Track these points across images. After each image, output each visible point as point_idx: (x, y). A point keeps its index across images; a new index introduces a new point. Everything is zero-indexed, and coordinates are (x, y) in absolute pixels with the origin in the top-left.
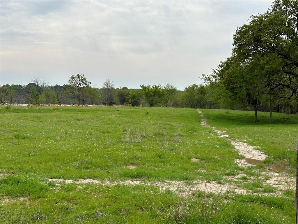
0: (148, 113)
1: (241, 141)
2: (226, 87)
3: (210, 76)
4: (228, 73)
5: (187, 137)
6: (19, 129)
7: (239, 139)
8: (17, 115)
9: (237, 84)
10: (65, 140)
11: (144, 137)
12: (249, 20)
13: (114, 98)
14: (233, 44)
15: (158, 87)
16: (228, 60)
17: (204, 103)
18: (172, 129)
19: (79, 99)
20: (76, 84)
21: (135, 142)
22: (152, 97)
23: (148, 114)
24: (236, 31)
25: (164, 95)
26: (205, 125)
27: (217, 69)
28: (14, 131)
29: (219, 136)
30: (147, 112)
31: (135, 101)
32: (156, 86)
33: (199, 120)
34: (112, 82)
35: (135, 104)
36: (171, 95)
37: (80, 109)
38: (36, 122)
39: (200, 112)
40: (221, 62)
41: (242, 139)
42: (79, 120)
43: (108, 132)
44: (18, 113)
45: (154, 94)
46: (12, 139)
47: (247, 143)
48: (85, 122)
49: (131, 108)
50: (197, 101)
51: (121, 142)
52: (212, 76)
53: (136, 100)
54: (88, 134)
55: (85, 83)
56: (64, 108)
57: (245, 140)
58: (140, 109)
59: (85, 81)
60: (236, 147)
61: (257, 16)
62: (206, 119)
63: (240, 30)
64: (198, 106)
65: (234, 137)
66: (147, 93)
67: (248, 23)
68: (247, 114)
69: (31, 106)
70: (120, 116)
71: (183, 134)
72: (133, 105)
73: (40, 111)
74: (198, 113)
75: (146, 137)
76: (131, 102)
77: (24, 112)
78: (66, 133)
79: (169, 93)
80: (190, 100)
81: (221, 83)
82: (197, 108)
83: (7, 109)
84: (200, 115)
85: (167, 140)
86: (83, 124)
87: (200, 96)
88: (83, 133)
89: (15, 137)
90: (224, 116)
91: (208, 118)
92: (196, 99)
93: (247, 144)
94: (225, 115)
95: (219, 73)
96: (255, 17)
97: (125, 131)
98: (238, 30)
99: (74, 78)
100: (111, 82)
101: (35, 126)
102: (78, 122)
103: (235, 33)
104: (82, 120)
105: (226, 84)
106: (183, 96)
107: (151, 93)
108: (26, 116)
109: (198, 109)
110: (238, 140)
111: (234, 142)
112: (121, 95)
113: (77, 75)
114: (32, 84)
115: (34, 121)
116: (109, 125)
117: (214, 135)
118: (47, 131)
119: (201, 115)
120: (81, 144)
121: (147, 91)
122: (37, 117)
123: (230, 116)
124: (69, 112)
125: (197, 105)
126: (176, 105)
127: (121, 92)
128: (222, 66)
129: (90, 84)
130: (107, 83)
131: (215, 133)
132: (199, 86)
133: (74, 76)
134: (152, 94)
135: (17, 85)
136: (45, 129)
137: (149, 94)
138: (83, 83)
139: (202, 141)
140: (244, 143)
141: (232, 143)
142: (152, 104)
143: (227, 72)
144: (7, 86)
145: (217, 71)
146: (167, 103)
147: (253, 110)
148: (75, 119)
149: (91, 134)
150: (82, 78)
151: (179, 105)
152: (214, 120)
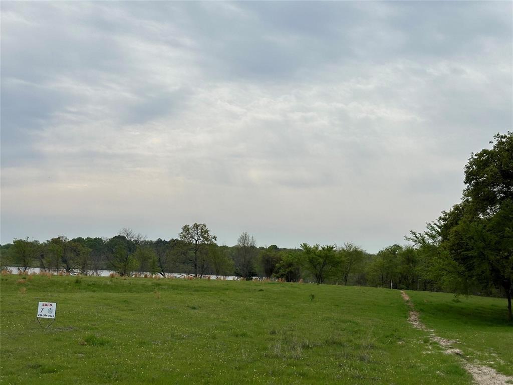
0: (313, 296)
1: (485, 365)
2: (454, 257)
3: (424, 235)
4: (456, 231)
5: (385, 350)
6: (95, 325)
7: (481, 358)
8: (92, 297)
9: (474, 250)
10: (170, 349)
11: (306, 347)
12: (492, 143)
13: (255, 266)
14: (464, 182)
15: (332, 248)
16: (457, 208)
17: (413, 280)
18: (356, 332)
19: (196, 265)
20: (191, 239)
21: (291, 358)
22: (322, 266)
23: (314, 299)
24: (470, 160)
25: (341, 262)
26: (416, 324)
27: (435, 224)
28: (86, 329)
29: (443, 350)
30: (313, 294)
31: (291, 272)
32: (327, 246)
33: (405, 314)
34: (253, 237)
35: (291, 277)
36: (354, 263)
37: (196, 285)
38: (123, 311)
39: (407, 298)
40: (444, 212)
41: (486, 359)
42: (194, 308)
43: (244, 335)
44: (94, 291)
45: (325, 261)
46: (83, 345)
47: (495, 368)
48: (205, 313)
49: (283, 287)
50: (400, 276)
51: (266, 356)
52: (428, 235)
53: (293, 271)
54: (209, 338)
55: (206, 239)
56: (170, 283)
57: (492, 363)
58: (299, 288)
59: (206, 235)
60: (475, 375)
61: (507, 135)
62: (418, 311)
63: (476, 157)
64: (403, 284)
65: (472, 354)
66: (313, 258)
67: (490, 148)
68: (492, 305)
69: (116, 279)
70: (265, 300)
71: (376, 344)
72: (288, 280)
73: (130, 288)
74: (402, 298)
75: (311, 348)
76: (284, 273)
77: (104, 291)
78: (173, 335)
79: (350, 258)
80: (388, 273)
81: (445, 248)
82: (401, 289)
83: (77, 284)
84: (406, 303)
85: (348, 357)
86: (202, 315)
87: (407, 266)
88: (200, 335)
89: (87, 341)
90: (451, 307)
91: (421, 310)
92: (398, 271)
93: (495, 370)
94: (452, 304)
95: (439, 230)
96: (502, 137)
97: (273, 333)
98: (472, 157)
99: (188, 229)
100: (250, 238)
101: (121, 320)
102: (192, 312)
103: (467, 163)
104: (200, 307)
105: (454, 251)
106: (375, 266)
107: (318, 259)
108: (108, 299)
109: (402, 291)
110: (479, 362)
111: (472, 366)
112: (268, 261)
113: (195, 225)
114: (119, 237)
115: (119, 310)
116: (245, 319)
117: (433, 348)
118: (141, 329)
119: (409, 304)
120: (197, 358)
121: (312, 255)
122: (125, 301)
123: (462, 308)
124: (179, 292)
125: (400, 282)
126: (362, 281)
127: (268, 255)
128: (444, 219)
129: (216, 240)
130: (244, 238)
131: (435, 343)
132: (404, 249)
133: (189, 226)
134: (321, 260)
135: (96, 239)
136: (137, 326)
137: (315, 261)
138: (204, 237)
139: (413, 361)
140: (490, 369)
141: (467, 368)
142: (320, 279)
143: (455, 228)
144: (80, 240)
145: (436, 228)
146: (346, 277)
147: (504, 297)
148: (188, 306)
149: (214, 338)
150: (202, 229)
151: (367, 280)
152: (433, 314)
